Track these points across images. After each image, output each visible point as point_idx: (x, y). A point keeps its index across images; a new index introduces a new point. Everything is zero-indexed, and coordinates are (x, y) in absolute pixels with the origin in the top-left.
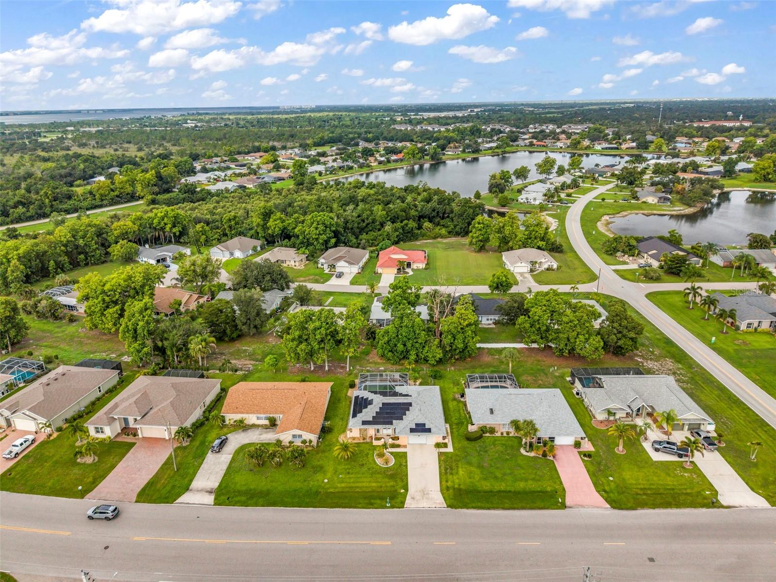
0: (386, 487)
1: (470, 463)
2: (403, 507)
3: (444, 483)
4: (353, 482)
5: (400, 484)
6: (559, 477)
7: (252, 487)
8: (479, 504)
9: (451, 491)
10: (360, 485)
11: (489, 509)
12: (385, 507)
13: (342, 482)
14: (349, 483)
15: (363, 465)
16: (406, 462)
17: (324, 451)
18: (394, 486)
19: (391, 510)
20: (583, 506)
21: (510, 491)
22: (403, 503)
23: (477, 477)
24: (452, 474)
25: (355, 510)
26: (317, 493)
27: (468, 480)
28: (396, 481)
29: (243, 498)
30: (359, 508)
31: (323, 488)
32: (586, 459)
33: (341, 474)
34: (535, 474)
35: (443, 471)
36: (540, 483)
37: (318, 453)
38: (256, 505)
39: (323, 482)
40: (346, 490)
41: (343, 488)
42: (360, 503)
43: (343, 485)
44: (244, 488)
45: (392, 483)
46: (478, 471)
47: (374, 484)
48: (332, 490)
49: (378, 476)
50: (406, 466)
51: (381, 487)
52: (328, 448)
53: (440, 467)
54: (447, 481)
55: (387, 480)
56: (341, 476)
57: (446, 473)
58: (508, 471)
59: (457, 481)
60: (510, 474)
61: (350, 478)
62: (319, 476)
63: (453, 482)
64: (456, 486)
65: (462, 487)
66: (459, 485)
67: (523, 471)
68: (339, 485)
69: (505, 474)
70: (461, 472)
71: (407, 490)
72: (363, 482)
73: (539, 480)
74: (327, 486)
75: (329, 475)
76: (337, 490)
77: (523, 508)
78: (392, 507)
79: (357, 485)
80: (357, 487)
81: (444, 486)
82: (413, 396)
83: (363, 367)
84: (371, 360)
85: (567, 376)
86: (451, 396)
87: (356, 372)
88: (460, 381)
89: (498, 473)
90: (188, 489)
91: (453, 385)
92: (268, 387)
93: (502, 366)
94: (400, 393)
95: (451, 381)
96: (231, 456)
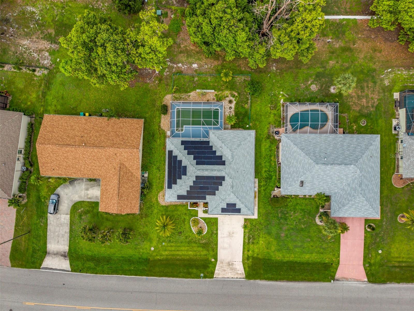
0: (200, 255)
1: (269, 234)
2: (213, 277)
3: (246, 252)
4: (174, 251)
5: (211, 253)
6: (339, 250)
7: (96, 253)
8: (270, 276)
9: (251, 260)
10: (180, 253)
11: (276, 280)
12: (199, 277)
13: (166, 250)
14: (171, 251)
15: (181, 232)
16: (217, 230)
17: (146, 216)
18: (206, 255)
19: (204, 280)
20: (347, 279)
21: (296, 262)
22: (213, 273)
23: (273, 248)
24: (253, 243)
25: (178, 279)
26: (147, 261)
27: (266, 251)
28: (208, 251)
29: (92, 265)
30: (180, 277)
31: (151, 256)
32: (369, 230)
33: (164, 241)
34: (321, 247)
35: (247, 241)
36: (322, 255)
37: (142, 218)
38: (103, 272)
39: (150, 250)
40: (170, 257)
41: (167, 255)
42: (180, 272)
43: (167, 253)
44: (90, 253)
45: (205, 252)
46: (275, 243)
47: (190, 253)
48: (158, 257)
49: (194, 245)
50: (217, 234)
51: (196, 255)
52: (150, 211)
53: (244, 237)
54: (248, 251)
55: (201, 249)
56: (164, 244)
57: (249, 243)
58: (300, 244)
59: (256, 250)
60: (301, 246)
61: (171, 246)
62: (146, 245)
63: (253, 251)
64: (255, 255)
65: (260, 256)
66: (258, 254)
67: (312, 244)
68: (163, 253)
69: (296, 247)
70: (261, 242)
71: (216, 260)
72: (182, 251)
73: (322, 253)
74: (155, 254)
75: (154, 243)
76: (162, 257)
77: (303, 280)
78: (205, 277)
79: (178, 253)
80: (178, 255)
81: (246, 256)
82: (226, 163)
83: (174, 63)
84: (182, 46)
85: (396, 88)
86: (266, 131)
87: (167, 75)
88: (278, 97)
89: (291, 245)
90: (46, 252)
91: (270, 107)
92: (75, 142)
93: (331, 62)
94: (214, 149)
95: (270, 97)
96: (69, 216)
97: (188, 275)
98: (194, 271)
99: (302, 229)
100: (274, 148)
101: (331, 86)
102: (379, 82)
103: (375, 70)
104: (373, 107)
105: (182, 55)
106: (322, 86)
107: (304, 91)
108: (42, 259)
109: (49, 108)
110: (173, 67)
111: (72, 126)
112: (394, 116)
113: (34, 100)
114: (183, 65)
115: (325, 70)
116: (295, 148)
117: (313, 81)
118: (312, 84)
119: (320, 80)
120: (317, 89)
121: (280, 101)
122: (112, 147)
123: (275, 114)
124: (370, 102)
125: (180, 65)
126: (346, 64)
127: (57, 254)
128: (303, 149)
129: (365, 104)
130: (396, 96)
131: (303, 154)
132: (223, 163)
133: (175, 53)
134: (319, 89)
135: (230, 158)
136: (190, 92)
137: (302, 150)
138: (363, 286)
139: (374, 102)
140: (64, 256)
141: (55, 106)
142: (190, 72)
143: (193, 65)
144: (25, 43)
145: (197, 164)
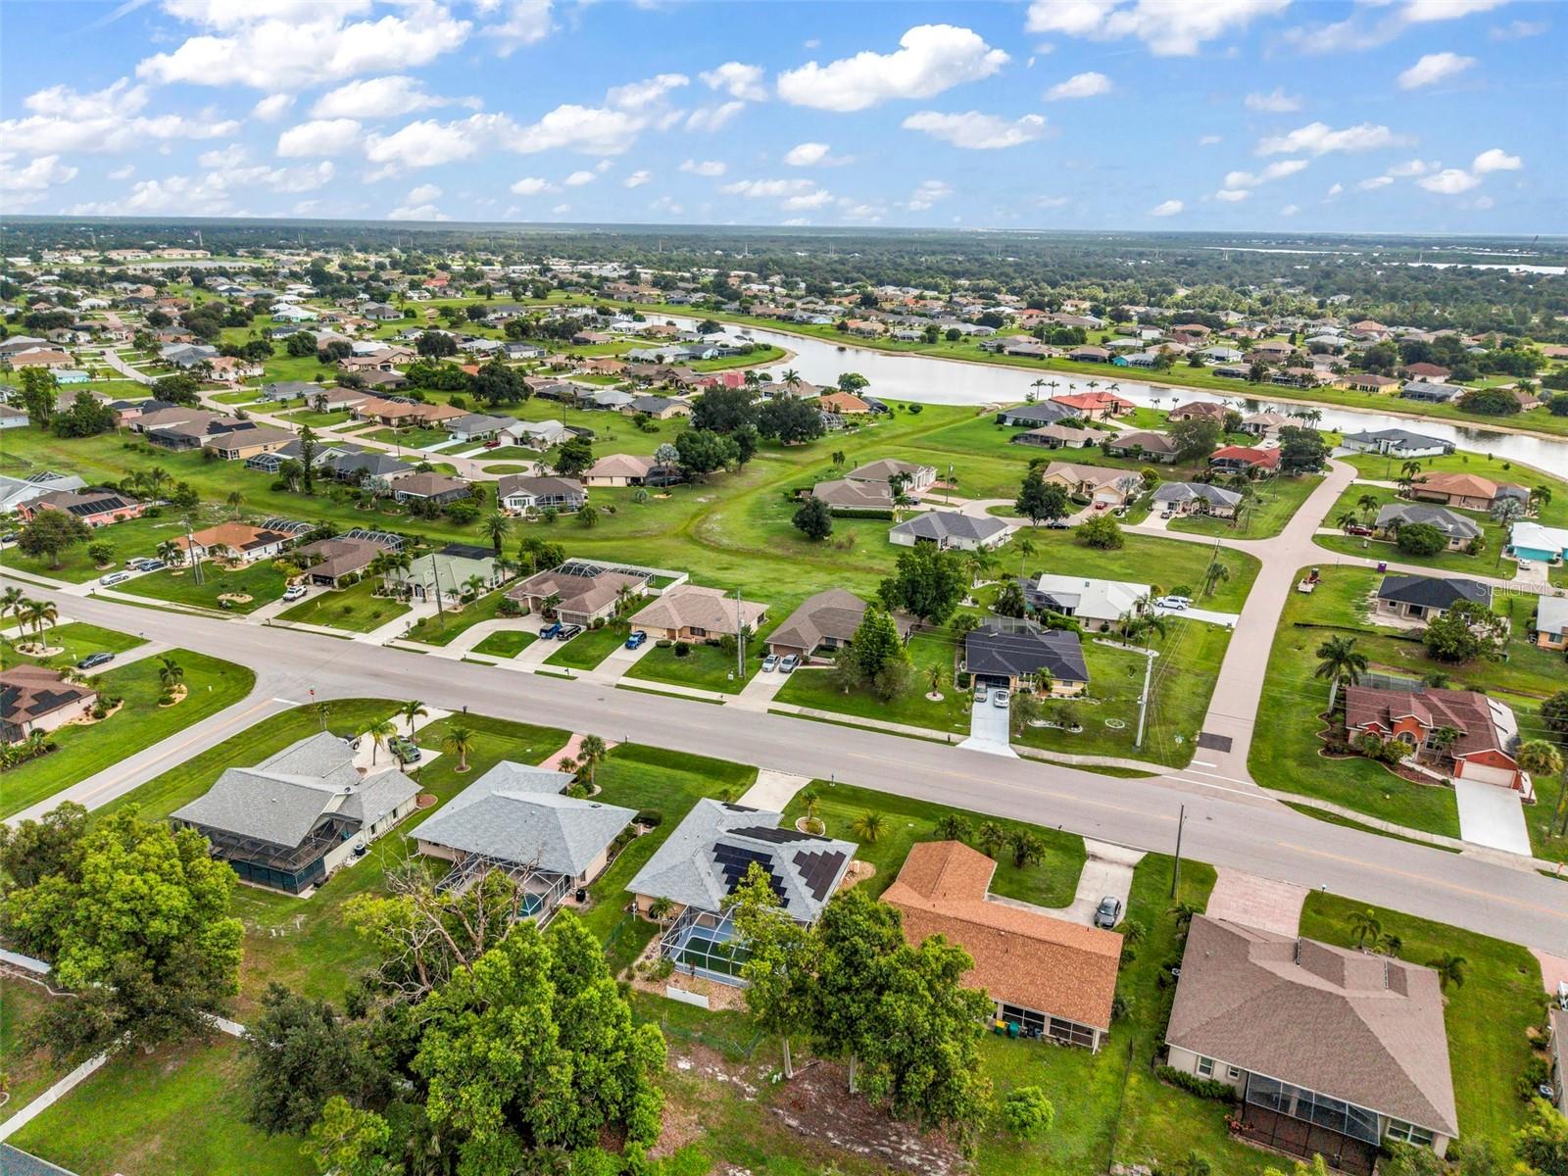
0: (823, 802)
2: (815, 780)
5: (804, 800)
9: (740, 781)
19: (832, 780)
21: (667, 767)
22: (812, 783)
23: (695, 783)
27: (708, 783)
42: (872, 795)
47: (842, 808)
58: (647, 778)
59: (724, 787)
60: (647, 776)
64: (728, 784)
65: (722, 781)
66: (725, 783)
67: (627, 774)
69: (655, 777)
71: (799, 793)
78: (828, 782)
82: (714, 846)
83: (736, 1085)
84: (695, 1117)
85: (293, 905)
86: (599, 907)
87: (765, 1063)
89: (664, 779)
90: (1135, 868)
92: (1024, 945)
94: (726, 876)
96: (1077, 896)
97: (857, 790)
98: (844, 792)
99: (630, 788)
100: (602, 882)
102: (313, 924)
103: (299, 945)
105: (705, 1099)
108: (1144, 861)
109: (1111, 1078)
110: (743, 1078)
111: (1032, 982)
112: (344, 870)
113: (1156, 1107)
114: (714, 1075)
116: (571, 845)
122: (939, 916)
125: (721, 1077)
126: (343, 968)
127: (1112, 862)
130: (307, 894)
131: (565, 832)
132: (718, 847)
133: (721, 1107)
135: (702, 854)
136: (726, 1012)
137: (561, 837)
138: (583, 730)
140: (1095, 857)
141: (1092, 1078)
142: (704, 1053)
143: (688, 1067)
145: (770, 857)
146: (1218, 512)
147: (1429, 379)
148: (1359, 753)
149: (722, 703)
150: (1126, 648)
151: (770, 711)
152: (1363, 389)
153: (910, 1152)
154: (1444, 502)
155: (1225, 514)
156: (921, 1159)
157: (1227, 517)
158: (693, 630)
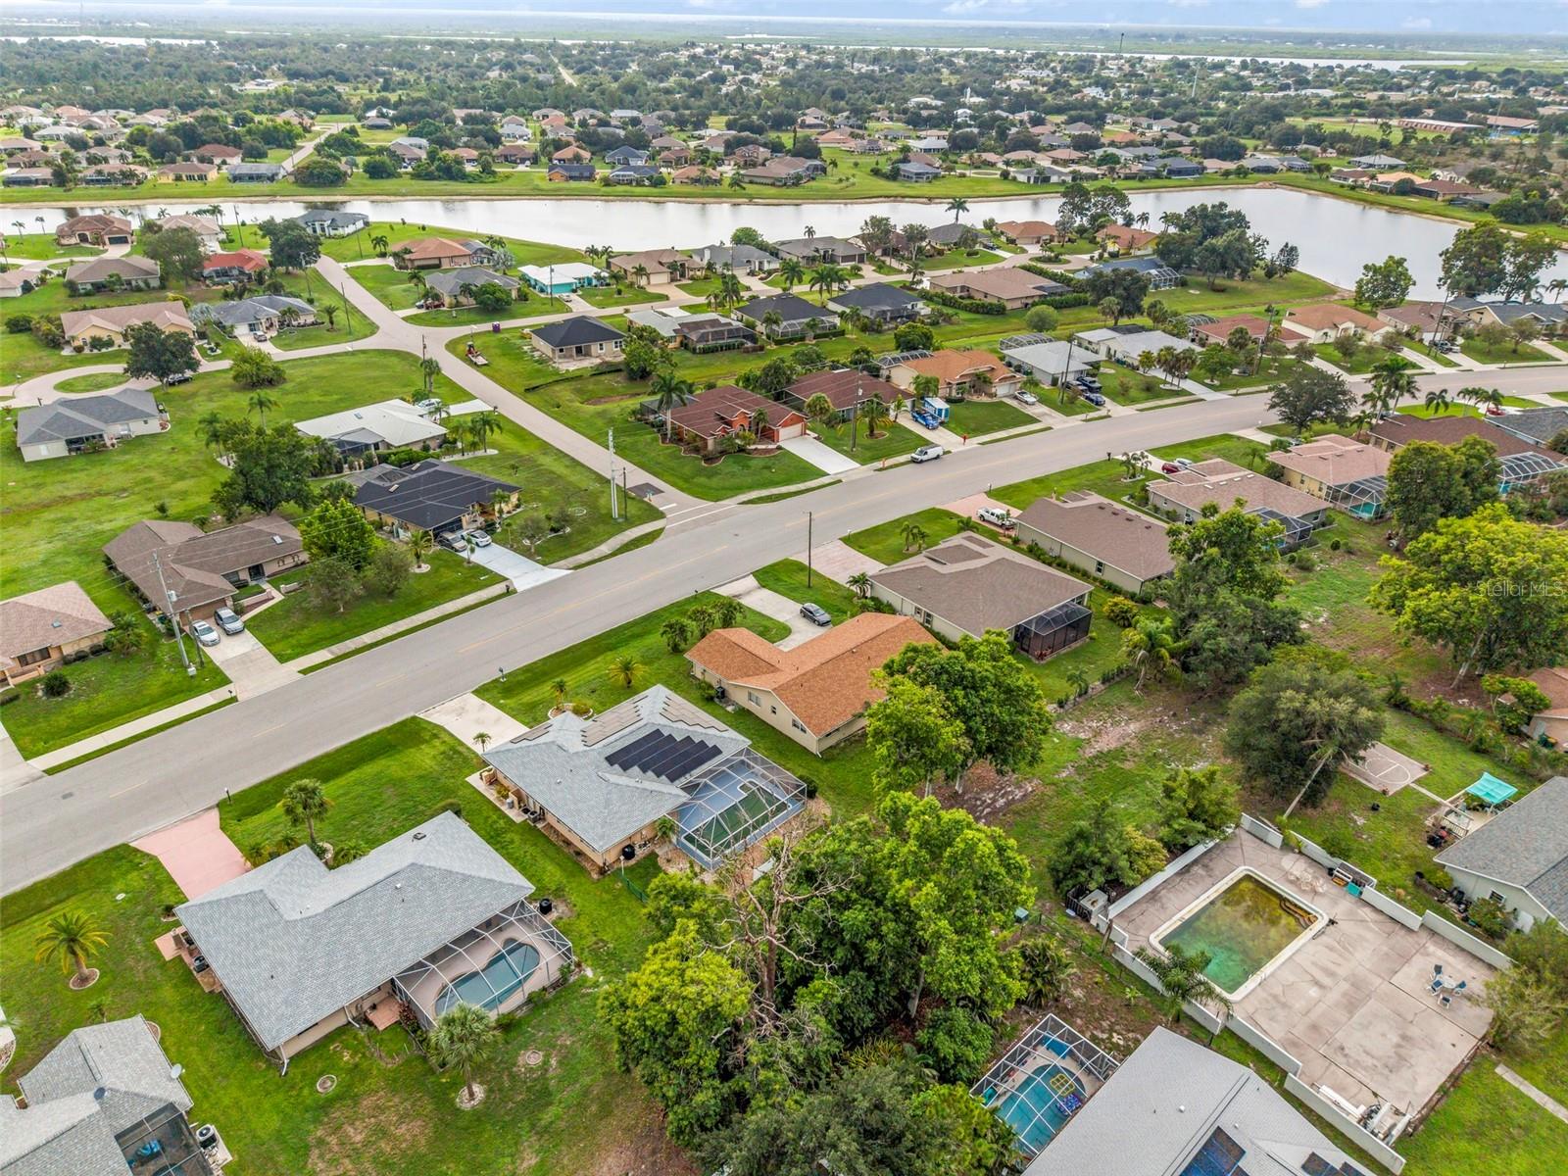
0: (527, 695)
1: (421, 777)
3: (446, 738)
5: (512, 706)
6: (236, 842)
9: (428, 737)
14: (586, 672)
18: (518, 700)
20: (185, 821)
22: (480, 694)
23: (394, 768)
24: (444, 753)
25: (541, 657)
27: (407, 759)
28: (520, 704)
30: (539, 661)
31: (611, 654)
42: (544, 665)
45: (526, 700)
46: (398, 775)
48: (599, 659)
54: (442, 741)
59: (427, 750)
63: (433, 746)
64: (423, 746)
65: (413, 749)
66: (419, 748)
70: (428, 762)
71: (495, 705)
74: (607, 658)
81: (442, 735)
82: (606, 764)
88: (604, 974)
90: (764, 587)
91: (606, 943)
93: (533, 1162)
94: (650, 773)
95: (624, 960)
96: (781, 621)
97: (527, 669)
98: (522, 678)
101: (488, 1097)
104: (321, 1142)
106: (513, 1077)
107: (553, 1030)
108: (760, 580)
115: (533, 1126)
117: (546, 1070)
118: (546, 1062)
119: (529, 1089)
120: (521, 1063)
121: (594, 970)
122: (814, 672)
123: (581, 937)
124: (336, 1149)
127: (748, 592)
128: (464, 881)
129: (350, 1130)
131: (458, 869)
134: (514, 1065)
135: (607, 774)
137: (466, 878)
138: (135, 834)
139: (321, 1156)
140: (737, 596)
144: (1132, 726)
145: (657, 732)
146: (302, 321)
147: (228, 160)
148: (723, 453)
149: (234, 700)
150: (466, 457)
151: (304, 672)
152: (190, 178)
153: (994, 800)
154: (438, 266)
155: (309, 321)
156: (1002, 796)
157: (313, 324)
158: (23, 660)
